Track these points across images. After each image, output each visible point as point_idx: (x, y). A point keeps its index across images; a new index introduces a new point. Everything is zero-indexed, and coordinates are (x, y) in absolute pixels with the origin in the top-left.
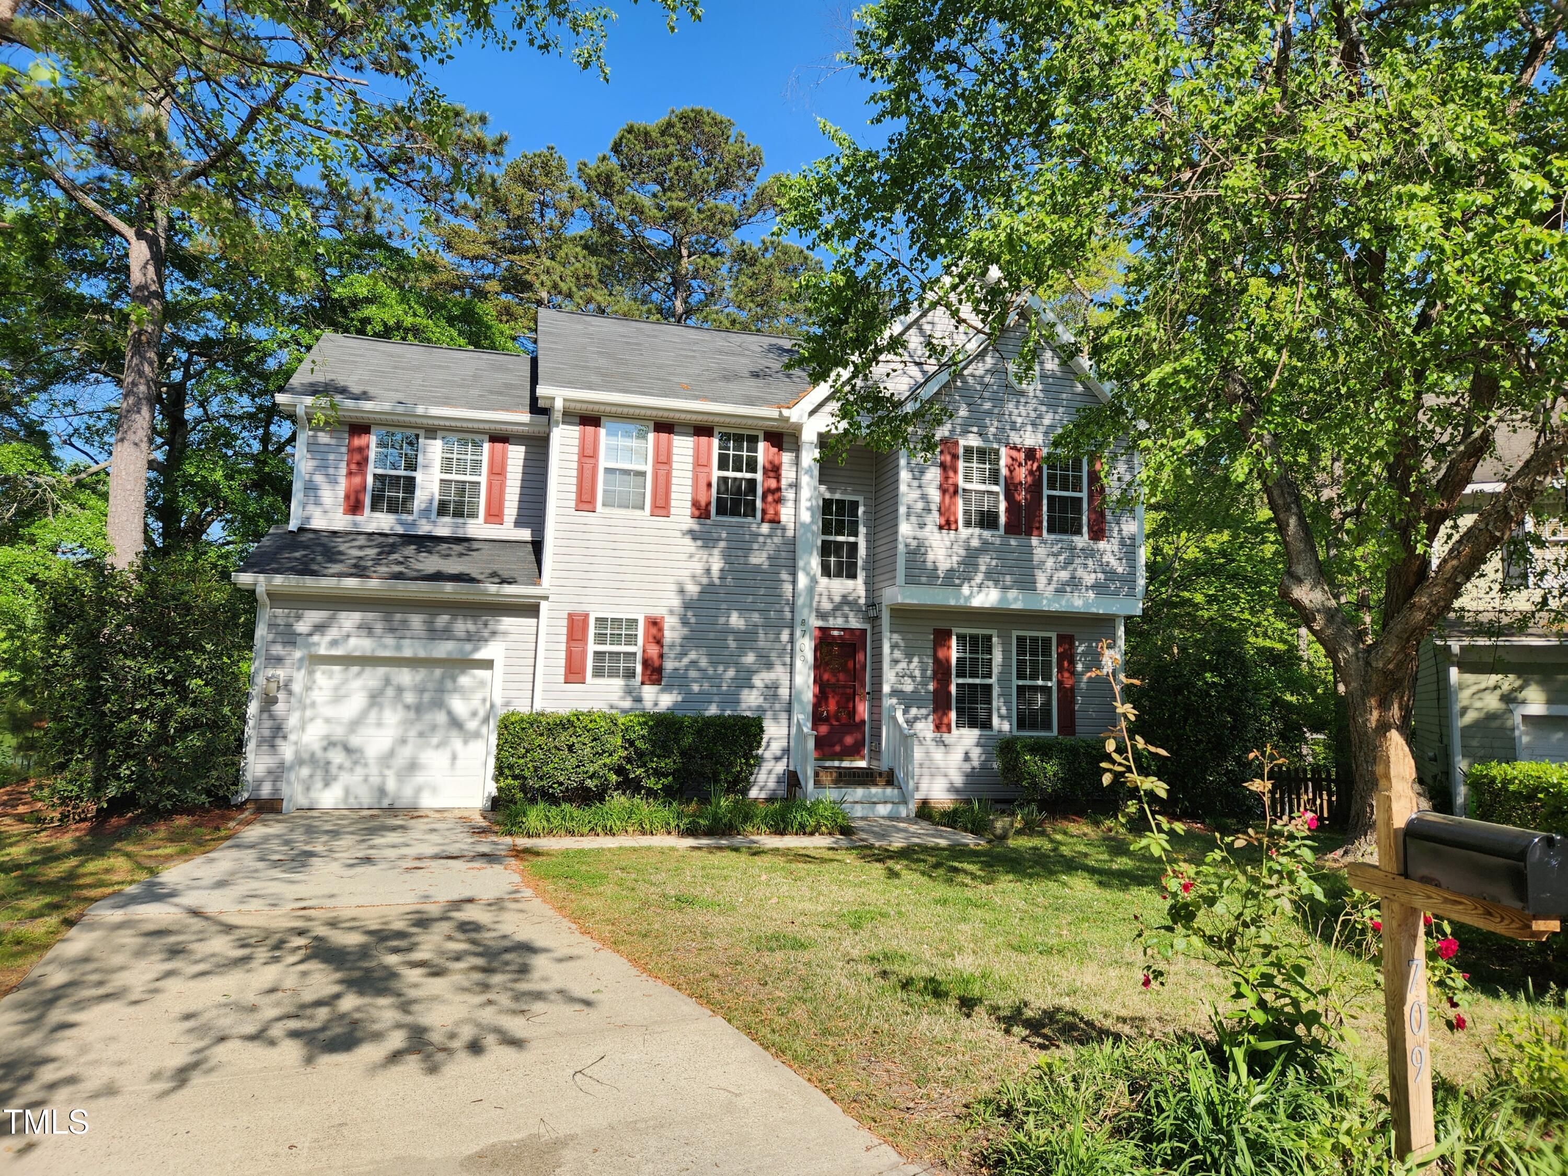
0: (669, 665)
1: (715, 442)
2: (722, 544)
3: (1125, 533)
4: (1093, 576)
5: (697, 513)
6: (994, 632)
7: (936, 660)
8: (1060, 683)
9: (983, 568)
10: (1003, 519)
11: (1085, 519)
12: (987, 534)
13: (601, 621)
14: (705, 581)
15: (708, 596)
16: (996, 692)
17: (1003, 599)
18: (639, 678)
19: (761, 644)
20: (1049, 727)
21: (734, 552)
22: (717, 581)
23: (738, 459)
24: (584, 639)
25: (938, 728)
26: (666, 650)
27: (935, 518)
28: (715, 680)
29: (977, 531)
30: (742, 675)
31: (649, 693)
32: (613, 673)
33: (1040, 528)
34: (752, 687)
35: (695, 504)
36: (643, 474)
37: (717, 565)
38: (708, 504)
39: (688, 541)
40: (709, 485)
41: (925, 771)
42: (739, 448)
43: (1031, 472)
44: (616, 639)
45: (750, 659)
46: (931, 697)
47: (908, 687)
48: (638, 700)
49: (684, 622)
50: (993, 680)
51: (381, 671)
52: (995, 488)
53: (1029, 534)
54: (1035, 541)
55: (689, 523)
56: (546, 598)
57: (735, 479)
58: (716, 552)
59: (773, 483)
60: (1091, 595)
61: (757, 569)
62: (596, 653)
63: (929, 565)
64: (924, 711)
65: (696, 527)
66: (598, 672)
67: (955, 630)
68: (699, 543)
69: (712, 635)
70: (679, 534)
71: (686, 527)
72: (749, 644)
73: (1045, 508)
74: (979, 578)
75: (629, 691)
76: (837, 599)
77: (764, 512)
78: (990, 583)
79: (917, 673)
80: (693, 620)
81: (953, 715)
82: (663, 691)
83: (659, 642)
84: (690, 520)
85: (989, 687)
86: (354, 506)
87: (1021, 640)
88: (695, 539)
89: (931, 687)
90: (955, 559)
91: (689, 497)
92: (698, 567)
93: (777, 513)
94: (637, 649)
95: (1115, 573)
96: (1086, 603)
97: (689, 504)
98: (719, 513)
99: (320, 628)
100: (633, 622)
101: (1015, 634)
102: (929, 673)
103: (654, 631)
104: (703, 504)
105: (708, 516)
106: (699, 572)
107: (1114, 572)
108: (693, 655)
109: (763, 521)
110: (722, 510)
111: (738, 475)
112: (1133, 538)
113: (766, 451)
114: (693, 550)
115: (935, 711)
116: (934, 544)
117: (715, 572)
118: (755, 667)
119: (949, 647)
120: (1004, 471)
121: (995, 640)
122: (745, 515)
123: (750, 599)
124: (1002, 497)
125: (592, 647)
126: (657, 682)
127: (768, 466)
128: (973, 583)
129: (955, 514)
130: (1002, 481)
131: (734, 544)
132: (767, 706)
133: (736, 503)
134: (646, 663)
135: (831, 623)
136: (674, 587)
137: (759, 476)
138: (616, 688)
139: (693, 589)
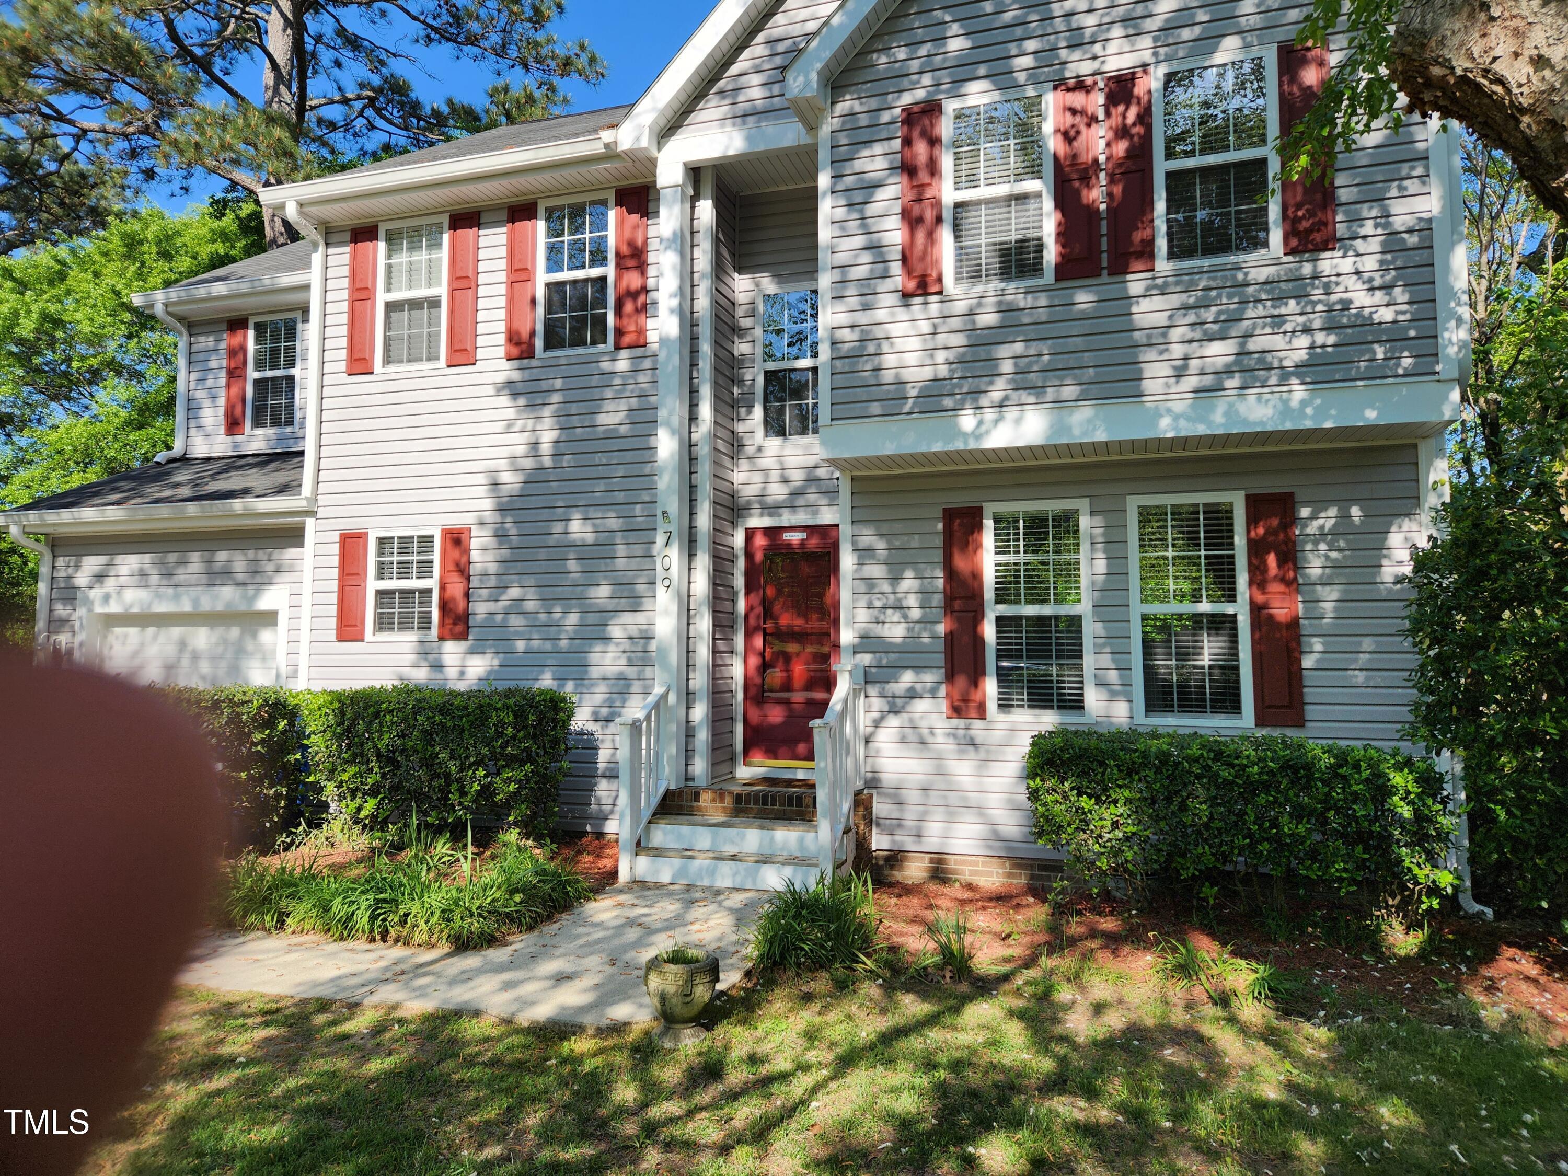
0: (480, 609)
1: (541, 225)
2: (556, 398)
3: (1399, 223)
4: (1303, 341)
5: (515, 351)
6: (1083, 505)
7: (951, 574)
8: (1257, 609)
9: (1007, 367)
10: (1051, 254)
11: (1274, 211)
12: (1015, 293)
13: (383, 542)
14: (529, 463)
15: (534, 489)
16: (1091, 630)
17: (1058, 427)
18: (435, 631)
19: (621, 563)
20: (1235, 707)
21: (574, 408)
22: (547, 462)
23: (577, 247)
24: (361, 574)
25: (957, 711)
26: (474, 582)
27: (898, 277)
28: (550, 630)
29: (995, 285)
30: (592, 618)
31: (452, 652)
32: (405, 625)
33: (1147, 252)
34: (607, 639)
35: (513, 338)
36: (434, 303)
37: (548, 437)
38: (533, 334)
39: (505, 400)
40: (533, 301)
41: (934, 797)
42: (577, 229)
43: (1122, 132)
44: (404, 570)
45: (602, 592)
46: (941, 646)
47: (895, 631)
48: (438, 666)
49: (500, 535)
50: (1083, 607)
51: (176, 632)
52: (1032, 185)
53: (1120, 268)
54: (1136, 284)
55: (505, 370)
56: (312, 513)
57: (574, 282)
58: (547, 411)
59: (633, 280)
60: (1298, 392)
61: (611, 435)
62: (380, 593)
63: (888, 376)
64: (930, 678)
65: (516, 376)
66: (383, 623)
67: (990, 509)
68: (522, 401)
69: (542, 554)
70: (490, 390)
71: (501, 378)
72: (601, 565)
73: (1160, 207)
74: (998, 390)
75: (425, 652)
76: (797, 476)
77: (619, 332)
78: (1025, 397)
79: (912, 601)
80: (512, 530)
81: (991, 687)
82: (472, 652)
83: (463, 570)
84: (506, 365)
85: (1075, 622)
86: (233, 425)
87: (1146, 516)
88: (515, 395)
89: (941, 629)
90: (941, 356)
91: (502, 327)
92: (518, 443)
93: (641, 332)
94: (432, 583)
95: (1368, 323)
96: (1286, 410)
97: (502, 339)
98: (548, 346)
99: (100, 577)
100: (426, 540)
101: (1133, 504)
102: (937, 599)
103: (455, 554)
104: (525, 334)
105: (531, 355)
106: (521, 450)
107: (1365, 323)
108: (514, 593)
109: (618, 347)
110: (553, 340)
111: (579, 274)
112: (1425, 228)
113: (620, 224)
114: (511, 413)
115: (950, 677)
116: (895, 330)
117: (546, 448)
118: (611, 605)
119: (979, 546)
120: (1053, 144)
121: (1084, 522)
122: (594, 343)
123: (601, 486)
124: (1048, 204)
125: (373, 585)
126: (462, 636)
127: (625, 250)
128: (984, 401)
129: (937, 263)
130: (1048, 169)
131: (572, 396)
132: (631, 672)
133: (579, 325)
134: (444, 606)
135: (787, 519)
136: (482, 479)
137: (609, 270)
138: (408, 648)
139: (510, 480)
